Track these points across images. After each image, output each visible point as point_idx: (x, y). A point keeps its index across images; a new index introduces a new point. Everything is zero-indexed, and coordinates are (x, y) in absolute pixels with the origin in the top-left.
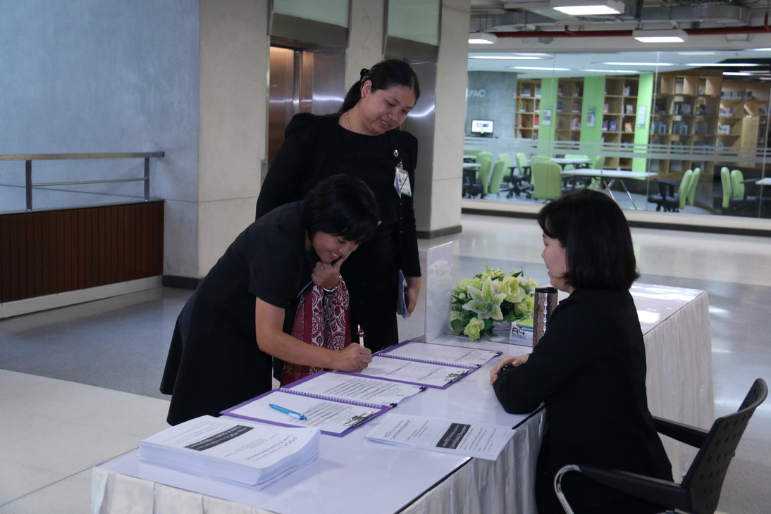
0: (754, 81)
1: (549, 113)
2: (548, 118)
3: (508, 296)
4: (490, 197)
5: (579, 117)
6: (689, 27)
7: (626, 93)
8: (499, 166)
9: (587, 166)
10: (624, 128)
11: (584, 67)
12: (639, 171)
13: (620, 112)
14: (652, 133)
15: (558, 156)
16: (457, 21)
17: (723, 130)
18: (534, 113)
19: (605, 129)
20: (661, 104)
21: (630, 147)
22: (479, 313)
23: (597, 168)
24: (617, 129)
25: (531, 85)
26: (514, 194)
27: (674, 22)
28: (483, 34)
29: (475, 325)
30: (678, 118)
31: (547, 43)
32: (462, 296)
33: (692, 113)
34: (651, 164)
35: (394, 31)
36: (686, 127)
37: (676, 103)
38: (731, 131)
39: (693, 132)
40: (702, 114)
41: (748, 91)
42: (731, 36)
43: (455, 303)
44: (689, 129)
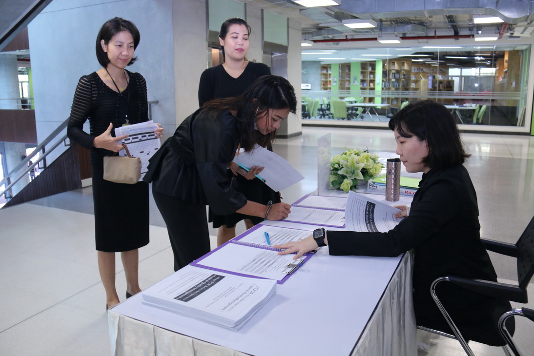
0: (423, 64)
1: (335, 80)
2: (335, 82)
3: (366, 165)
4: (312, 118)
5: (349, 81)
6: (401, 36)
7: (370, 69)
8: (316, 103)
9: (356, 102)
10: (370, 85)
12: (378, 104)
13: (367, 78)
14: (383, 87)
15: (341, 98)
16: (296, 34)
17: (413, 85)
18: (328, 80)
19: (362, 86)
20: (385, 74)
21: (373, 93)
22: (348, 176)
23: (360, 103)
24: (367, 86)
25: (326, 67)
26: (323, 117)
27: (396, 33)
28: (307, 41)
29: (347, 183)
30: (393, 80)
31: (337, 45)
32: (336, 166)
33: (400, 77)
34: (383, 100)
35: (266, 39)
36: (397, 84)
37: (392, 73)
38: (415, 86)
39: (401, 86)
40: (404, 78)
41: (421, 68)
42: (420, 40)
43: (332, 170)
44: (399, 86)
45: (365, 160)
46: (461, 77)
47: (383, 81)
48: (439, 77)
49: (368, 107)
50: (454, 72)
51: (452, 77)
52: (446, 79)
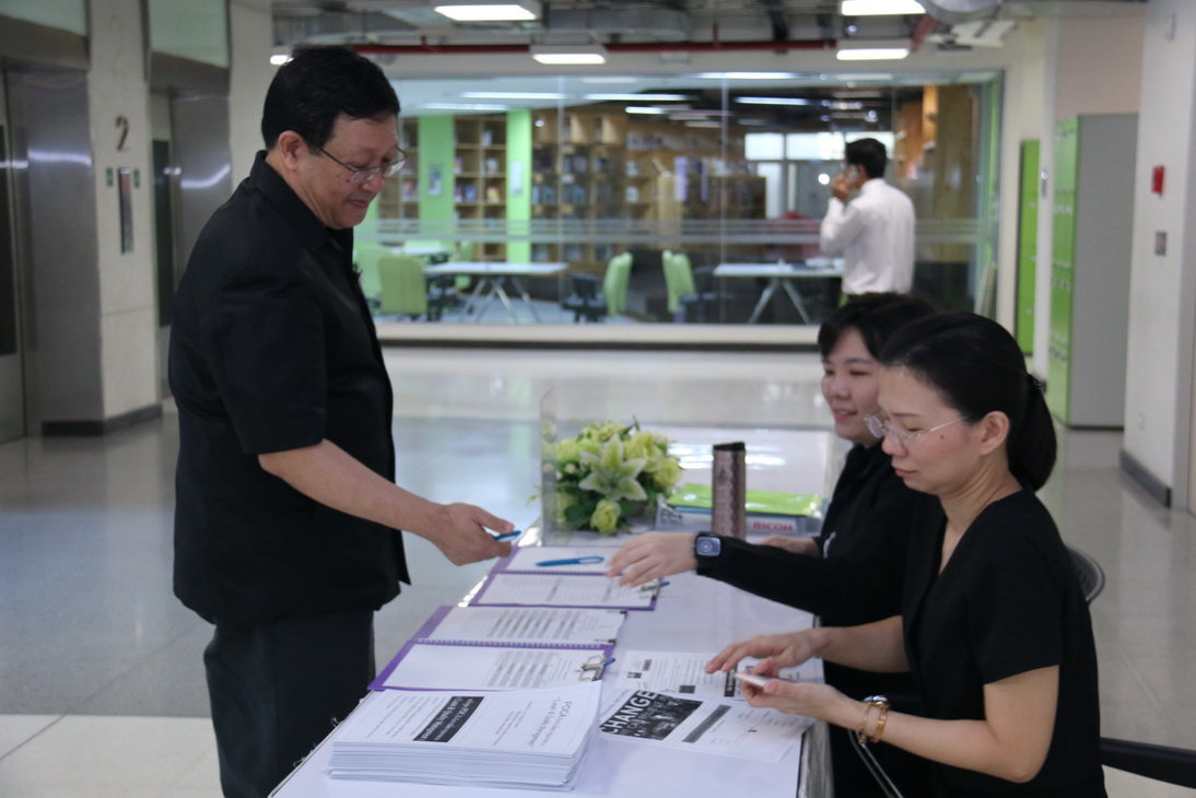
3: (647, 462)
5: (414, 182)
6: (607, 41)
7: (485, 141)
9: (445, 258)
10: (486, 197)
11: (427, 101)
12: (519, 261)
13: (477, 170)
16: (254, 26)
17: (632, 195)
19: (458, 199)
20: (543, 157)
21: (498, 226)
22: (606, 492)
23: (462, 259)
24: (476, 198)
27: (594, 33)
29: (606, 511)
30: (568, 178)
32: (570, 469)
33: (588, 170)
34: (536, 250)
35: (162, 42)
36: (582, 192)
37: (564, 156)
38: (640, 197)
39: (592, 201)
40: (604, 171)
41: (657, 135)
42: (667, 55)
43: (562, 480)
44: (587, 196)
45: (645, 451)
46: (785, 163)
47: (534, 183)
48: (719, 168)
49: (495, 276)
50: (762, 146)
51: (757, 162)
52: (741, 172)
